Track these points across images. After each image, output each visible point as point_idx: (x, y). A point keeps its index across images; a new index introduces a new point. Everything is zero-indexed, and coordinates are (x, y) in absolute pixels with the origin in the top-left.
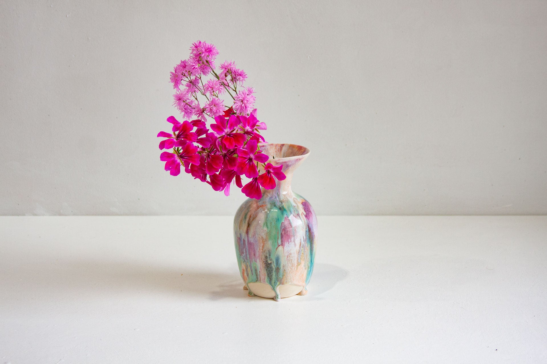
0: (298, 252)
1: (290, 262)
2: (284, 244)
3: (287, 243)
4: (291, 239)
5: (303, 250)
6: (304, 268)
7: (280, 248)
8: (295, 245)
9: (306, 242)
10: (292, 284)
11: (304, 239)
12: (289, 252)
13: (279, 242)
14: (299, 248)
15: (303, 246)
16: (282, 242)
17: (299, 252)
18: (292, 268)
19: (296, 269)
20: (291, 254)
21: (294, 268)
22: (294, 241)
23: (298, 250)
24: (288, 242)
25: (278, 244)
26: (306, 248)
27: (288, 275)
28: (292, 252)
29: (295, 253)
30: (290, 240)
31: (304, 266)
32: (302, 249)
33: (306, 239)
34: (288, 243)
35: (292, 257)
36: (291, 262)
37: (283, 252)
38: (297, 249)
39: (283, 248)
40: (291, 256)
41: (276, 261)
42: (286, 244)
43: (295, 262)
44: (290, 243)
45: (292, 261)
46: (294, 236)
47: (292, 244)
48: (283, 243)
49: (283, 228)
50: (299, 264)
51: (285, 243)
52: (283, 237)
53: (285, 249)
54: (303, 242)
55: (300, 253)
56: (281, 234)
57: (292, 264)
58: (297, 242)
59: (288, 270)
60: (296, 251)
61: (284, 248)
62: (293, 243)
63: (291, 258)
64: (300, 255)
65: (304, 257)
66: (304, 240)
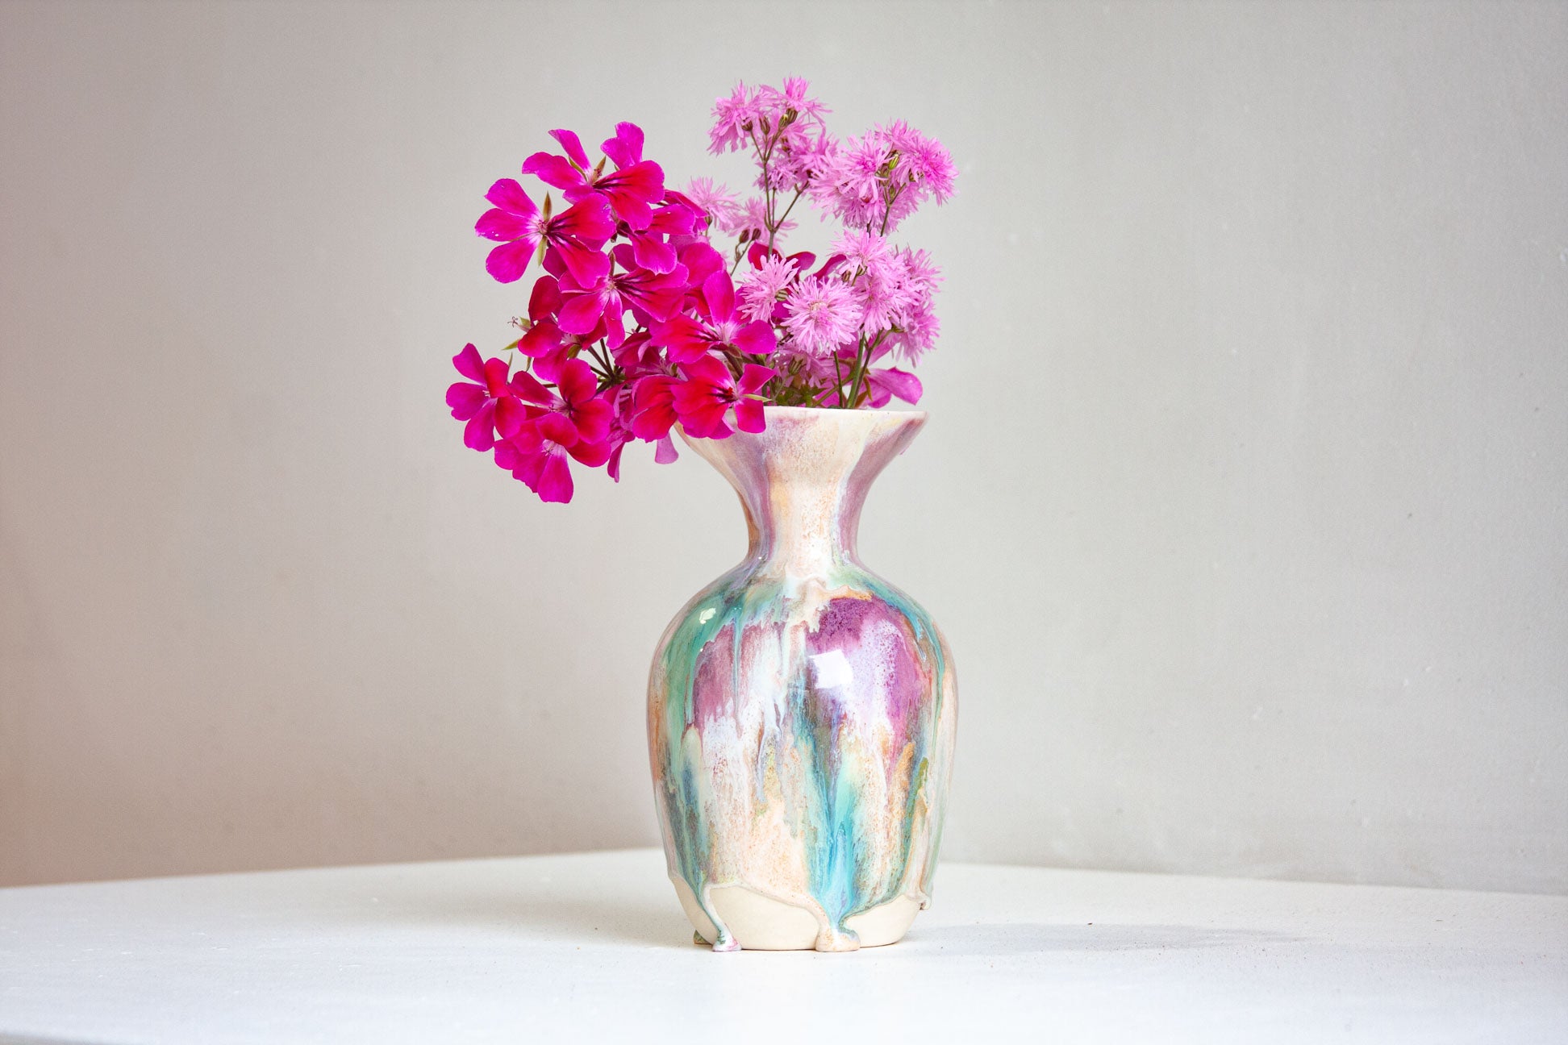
0: (750, 760)
1: (728, 794)
2: (703, 723)
3: (712, 718)
4: (723, 707)
5: (772, 756)
6: (786, 830)
7: (692, 733)
8: (739, 729)
9: (789, 728)
10: (745, 885)
11: (778, 713)
12: (719, 756)
13: (687, 713)
14: (756, 746)
15: (774, 742)
16: (695, 713)
17: (755, 761)
18: (734, 818)
19: (749, 825)
20: (724, 762)
21: (740, 819)
22: (735, 715)
23: (749, 751)
24: (715, 715)
25: (685, 721)
26: (787, 752)
27: (725, 848)
28: (729, 755)
29: (742, 763)
30: (719, 710)
31: (786, 822)
32: (768, 750)
33: (789, 715)
34: (715, 720)
35: (731, 775)
36: (730, 797)
37: (700, 750)
38: (746, 749)
39: (698, 737)
40: (726, 770)
41: (684, 785)
42: (709, 723)
43: (744, 797)
44: (722, 720)
45: (731, 793)
46: (735, 697)
47: (727, 724)
48: (700, 719)
49: (704, 661)
50: (759, 808)
51: (706, 717)
52: (698, 694)
53: (705, 740)
54: (771, 726)
55: (759, 766)
56: (696, 683)
57: (733, 803)
58: (750, 718)
59: (723, 824)
60: (745, 756)
61: (701, 737)
62: (732, 721)
63: (728, 780)
64: (759, 772)
65: (778, 786)
66: (778, 721)
